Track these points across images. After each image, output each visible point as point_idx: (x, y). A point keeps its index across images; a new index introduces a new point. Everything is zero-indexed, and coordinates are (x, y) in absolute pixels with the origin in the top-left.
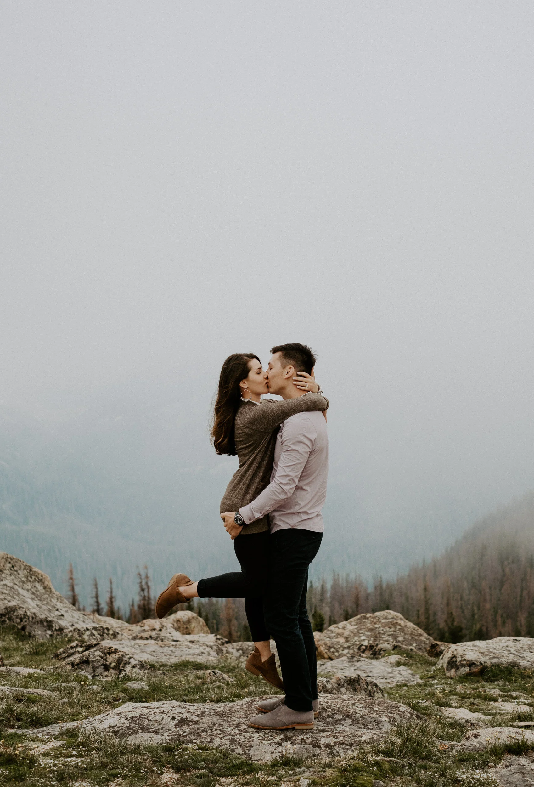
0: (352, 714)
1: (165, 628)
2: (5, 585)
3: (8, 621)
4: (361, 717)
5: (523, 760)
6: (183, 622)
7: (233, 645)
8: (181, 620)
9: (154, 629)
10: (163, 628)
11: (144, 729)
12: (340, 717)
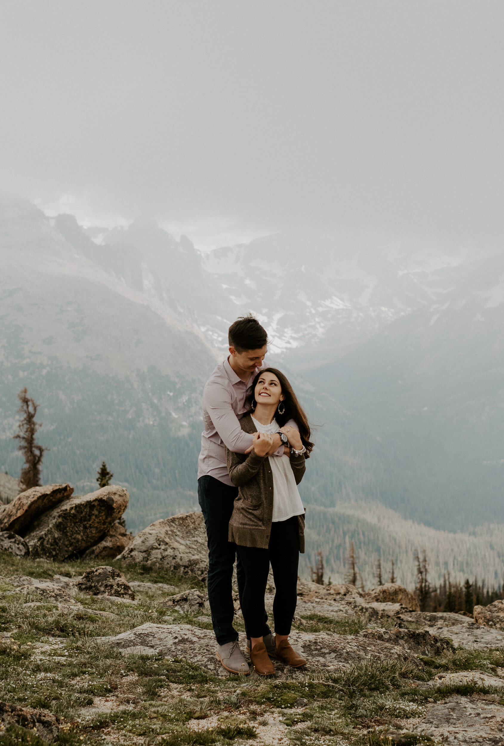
0: (339, 650)
1: (350, 593)
2: (197, 541)
3: (190, 572)
4: (347, 653)
5: (463, 700)
6: (390, 593)
7: (411, 614)
8: (387, 591)
9: (339, 594)
10: (348, 593)
11: (144, 643)
12: (327, 651)
